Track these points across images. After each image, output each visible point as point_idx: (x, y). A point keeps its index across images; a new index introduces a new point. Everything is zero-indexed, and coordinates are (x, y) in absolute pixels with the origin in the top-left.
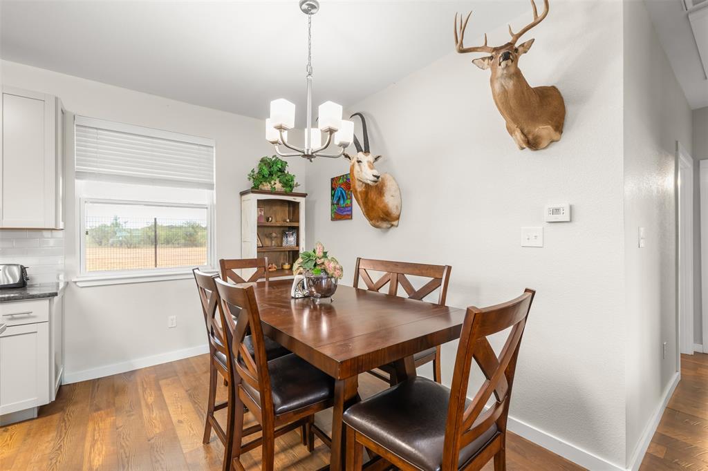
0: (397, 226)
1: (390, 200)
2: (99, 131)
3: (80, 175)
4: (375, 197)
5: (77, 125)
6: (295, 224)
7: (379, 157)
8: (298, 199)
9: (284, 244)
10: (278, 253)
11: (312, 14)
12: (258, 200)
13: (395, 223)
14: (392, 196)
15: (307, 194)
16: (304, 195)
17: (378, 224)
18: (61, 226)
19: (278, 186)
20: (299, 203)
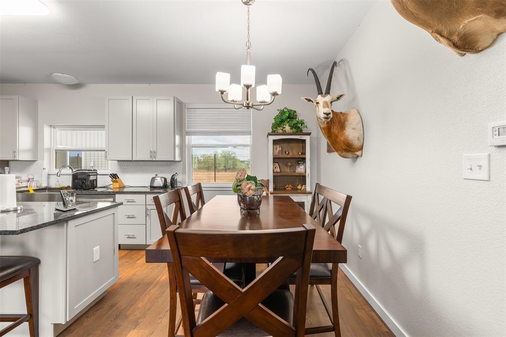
0: (361, 156)
1: (351, 133)
2: (196, 110)
3: (189, 133)
4: (337, 132)
5: (187, 109)
6: (303, 156)
7: (341, 96)
8: (304, 137)
9: (297, 171)
10: (295, 177)
11: (250, 5)
12: (273, 140)
13: (359, 153)
14: (353, 129)
15: (311, 133)
16: (309, 134)
17: (343, 154)
18: (177, 159)
19: (287, 128)
20: (305, 140)
